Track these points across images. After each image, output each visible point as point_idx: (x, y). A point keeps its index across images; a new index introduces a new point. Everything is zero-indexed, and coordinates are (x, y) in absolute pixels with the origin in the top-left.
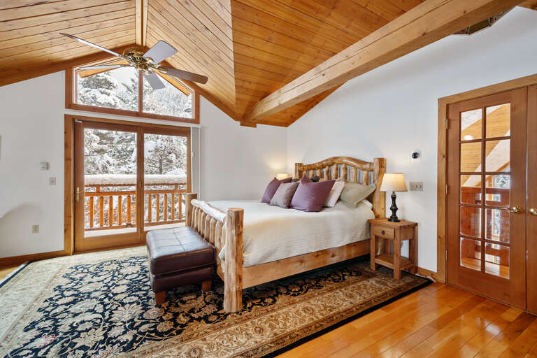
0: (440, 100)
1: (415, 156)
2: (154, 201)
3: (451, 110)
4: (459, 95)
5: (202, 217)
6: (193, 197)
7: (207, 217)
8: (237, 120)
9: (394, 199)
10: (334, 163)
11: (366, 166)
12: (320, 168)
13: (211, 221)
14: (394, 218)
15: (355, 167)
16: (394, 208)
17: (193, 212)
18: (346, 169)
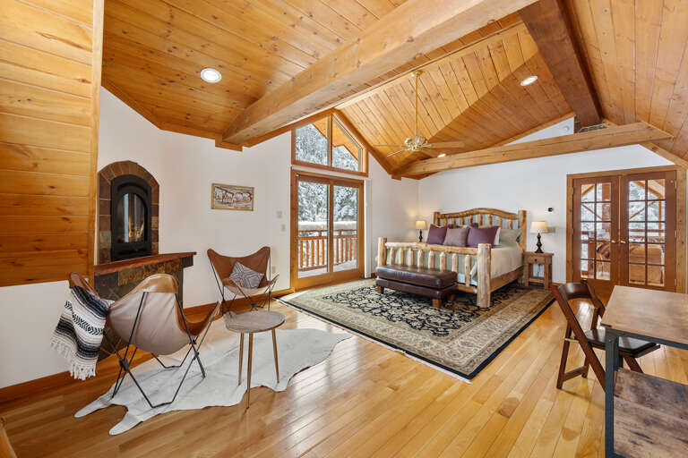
0: (568, 176)
1: (550, 210)
2: (304, 244)
3: (575, 183)
4: (581, 174)
5: (419, 254)
6: (386, 240)
7: (430, 253)
8: (390, 173)
9: (539, 238)
10: (478, 213)
11: (511, 216)
12: (463, 216)
13: (442, 255)
14: (539, 251)
15: (500, 216)
16: (539, 245)
17: (391, 253)
18: (491, 217)
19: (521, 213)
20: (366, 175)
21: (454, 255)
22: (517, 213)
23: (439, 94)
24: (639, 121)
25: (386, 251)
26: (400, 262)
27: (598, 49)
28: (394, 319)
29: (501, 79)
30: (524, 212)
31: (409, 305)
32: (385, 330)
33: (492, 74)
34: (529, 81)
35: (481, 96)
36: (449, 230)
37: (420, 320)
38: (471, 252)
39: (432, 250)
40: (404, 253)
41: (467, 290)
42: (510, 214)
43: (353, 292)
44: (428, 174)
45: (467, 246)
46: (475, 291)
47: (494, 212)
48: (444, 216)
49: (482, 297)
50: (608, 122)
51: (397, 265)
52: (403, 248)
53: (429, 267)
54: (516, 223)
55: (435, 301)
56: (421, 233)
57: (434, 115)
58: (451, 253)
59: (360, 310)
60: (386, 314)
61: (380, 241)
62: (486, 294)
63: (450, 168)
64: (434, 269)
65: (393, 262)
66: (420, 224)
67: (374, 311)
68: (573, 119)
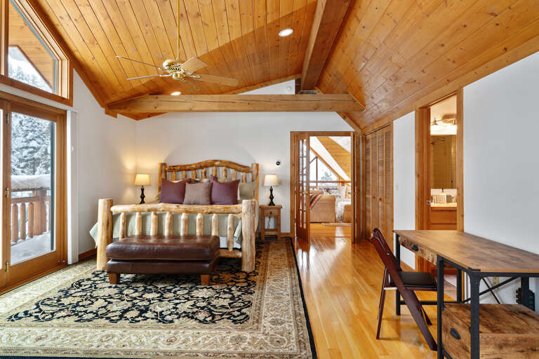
0: (291, 132)
1: (278, 163)
5: (167, 219)
6: (111, 203)
7: (183, 216)
8: (102, 106)
9: (271, 190)
10: (213, 166)
11: (246, 169)
12: (195, 169)
13: (199, 216)
14: (272, 203)
15: (236, 169)
16: (272, 197)
17: (121, 220)
18: (226, 170)
19: (255, 166)
20: (69, 102)
21: (214, 216)
22: (250, 166)
23: (199, 15)
24: (348, 93)
25: (112, 219)
26: (136, 232)
27: (359, 21)
28: (168, 318)
29: (269, 21)
30: (257, 165)
31: (170, 291)
32: (170, 342)
33: (261, 12)
34: (286, 33)
35: (245, 32)
36: (188, 186)
37: (203, 308)
38: (235, 211)
39: (187, 212)
40: (143, 220)
41: (230, 256)
42: (245, 167)
43: (66, 294)
44: (149, 115)
45: (212, 203)
46: (240, 254)
47: (229, 165)
48: (174, 169)
49: (248, 260)
50: (318, 90)
51: (133, 236)
52: (140, 212)
53: (182, 234)
54: (250, 176)
55: (205, 277)
56: (143, 190)
57: (186, 40)
58: (211, 213)
59: (103, 321)
60: (149, 314)
61: (102, 204)
62: (252, 255)
63: (191, 110)
64: (189, 237)
65: (125, 234)
66: (142, 179)
67: (128, 315)
68: (294, 81)
